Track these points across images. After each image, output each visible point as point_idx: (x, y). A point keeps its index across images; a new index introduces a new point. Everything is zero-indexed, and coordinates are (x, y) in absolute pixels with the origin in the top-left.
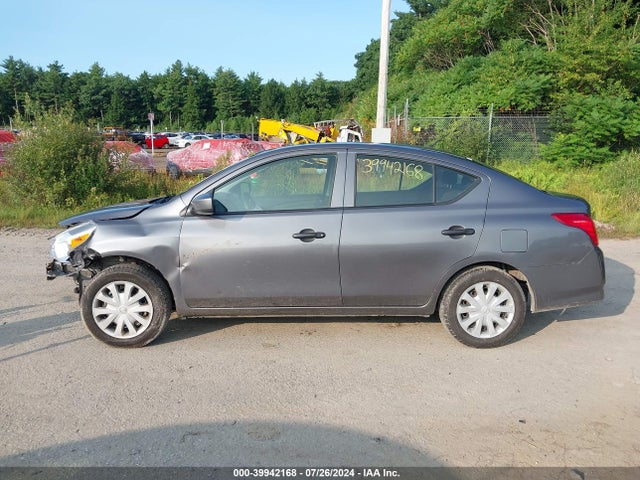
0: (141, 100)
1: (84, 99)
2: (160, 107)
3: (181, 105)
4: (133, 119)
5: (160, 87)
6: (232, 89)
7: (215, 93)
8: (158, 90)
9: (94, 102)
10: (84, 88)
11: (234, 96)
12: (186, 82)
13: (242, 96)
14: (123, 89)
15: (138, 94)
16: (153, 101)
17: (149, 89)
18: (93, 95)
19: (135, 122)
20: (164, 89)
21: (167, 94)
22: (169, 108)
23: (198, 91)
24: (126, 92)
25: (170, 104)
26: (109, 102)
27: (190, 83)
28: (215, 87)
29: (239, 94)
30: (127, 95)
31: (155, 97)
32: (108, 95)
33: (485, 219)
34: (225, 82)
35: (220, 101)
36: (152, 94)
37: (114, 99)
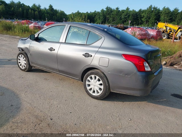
0: (138, 18)
1: (123, 17)
2: (143, 19)
3: (149, 19)
4: (134, 23)
5: (144, 13)
6: (167, 14)
7: (161, 15)
8: (143, 14)
9: (125, 18)
10: (123, 14)
11: (167, 16)
12: (152, 11)
13: (170, 16)
14: (133, 14)
15: (137, 15)
16: (141, 18)
17: (141, 14)
18: (125, 16)
19: (135, 24)
20: (145, 14)
21: (146, 16)
22: (145, 20)
23: (156, 15)
24: (134, 15)
25: (146, 18)
26: (129, 18)
27: (154, 12)
28: (161, 13)
29: (169, 15)
30: (134, 16)
31: (142, 16)
32: (129, 16)
33: (97, 52)
34: (165, 12)
35: (162, 17)
36: (141, 15)
37: (130, 17)
